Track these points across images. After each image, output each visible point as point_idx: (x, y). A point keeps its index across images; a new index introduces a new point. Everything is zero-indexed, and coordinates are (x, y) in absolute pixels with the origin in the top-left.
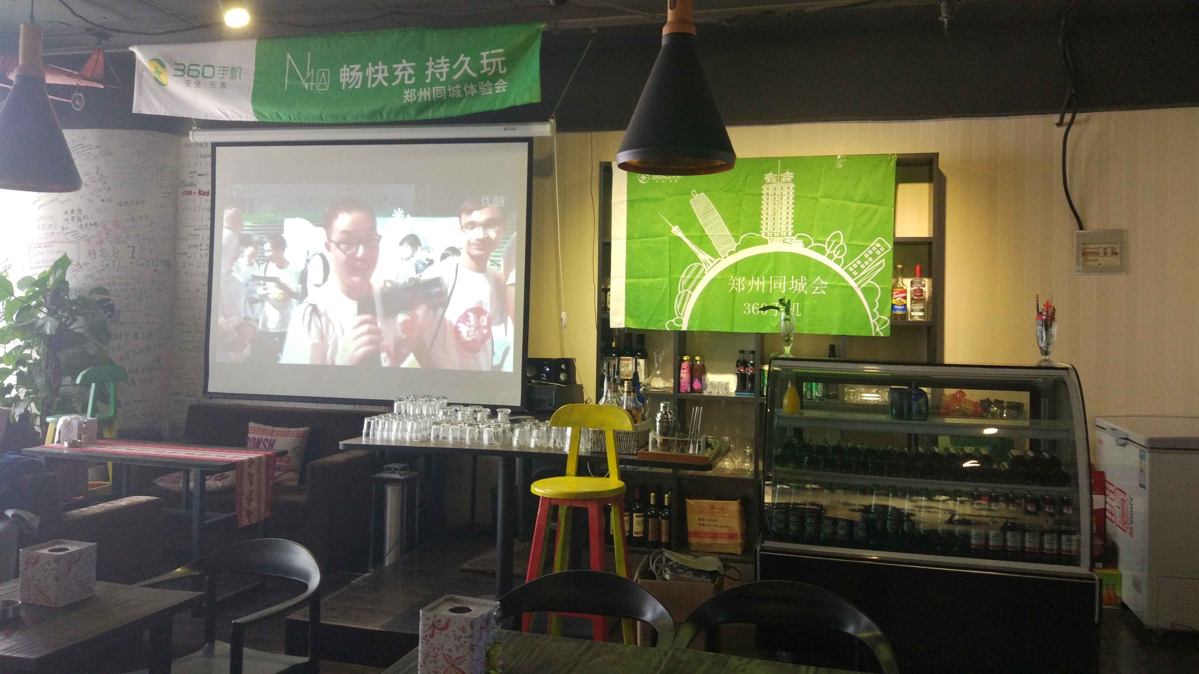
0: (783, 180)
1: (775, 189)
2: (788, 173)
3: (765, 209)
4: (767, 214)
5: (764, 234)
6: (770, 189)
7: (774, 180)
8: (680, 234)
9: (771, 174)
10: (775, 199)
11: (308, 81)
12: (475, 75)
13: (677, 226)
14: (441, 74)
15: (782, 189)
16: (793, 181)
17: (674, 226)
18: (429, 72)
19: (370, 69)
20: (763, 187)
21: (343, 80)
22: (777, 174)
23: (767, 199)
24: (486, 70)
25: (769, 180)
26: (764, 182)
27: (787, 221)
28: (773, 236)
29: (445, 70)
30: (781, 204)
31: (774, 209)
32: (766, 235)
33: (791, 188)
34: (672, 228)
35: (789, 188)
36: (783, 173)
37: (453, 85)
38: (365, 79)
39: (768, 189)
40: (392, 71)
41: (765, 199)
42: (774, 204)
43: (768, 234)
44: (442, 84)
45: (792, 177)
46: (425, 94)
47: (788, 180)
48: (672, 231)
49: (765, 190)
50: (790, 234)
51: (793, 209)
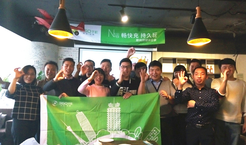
0: (116, 106)
1: (112, 110)
2: (117, 103)
3: (108, 119)
4: (110, 121)
5: (108, 130)
6: (110, 110)
7: (112, 106)
8: (70, 130)
9: (111, 103)
10: (112, 114)
11: (114, 35)
12: (151, 37)
13: (69, 126)
14: (144, 37)
15: (115, 110)
16: (120, 107)
17: (68, 126)
18: (141, 36)
19: (128, 34)
20: (107, 109)
21: (122, 36)
22: (113, 103)
23: (109, 114)
24: (153, 36)
25: (110, 106)
26: (108, 107)
27: (118, 124)
28: (112, 131)
29: (145, 36)
30: (115, 116)
31: (112, 118)
32: (109, 130)
33: (119, 110)
34: (67, 127)
35: (118, 110)
36: (116, 103)
37: (147, 39)
38: (127, 36)
39: (109, 110)
40: (133, 35)
41: (108, 114)
42: (112, 116)
43: (110, 130)
44: (144, 38)
45: (119, 105)
46: (141, 40)
47: (118, 106)
48: (67, 129)
49: (108, 110)
50: (119, 130)
51: (120, 118)
